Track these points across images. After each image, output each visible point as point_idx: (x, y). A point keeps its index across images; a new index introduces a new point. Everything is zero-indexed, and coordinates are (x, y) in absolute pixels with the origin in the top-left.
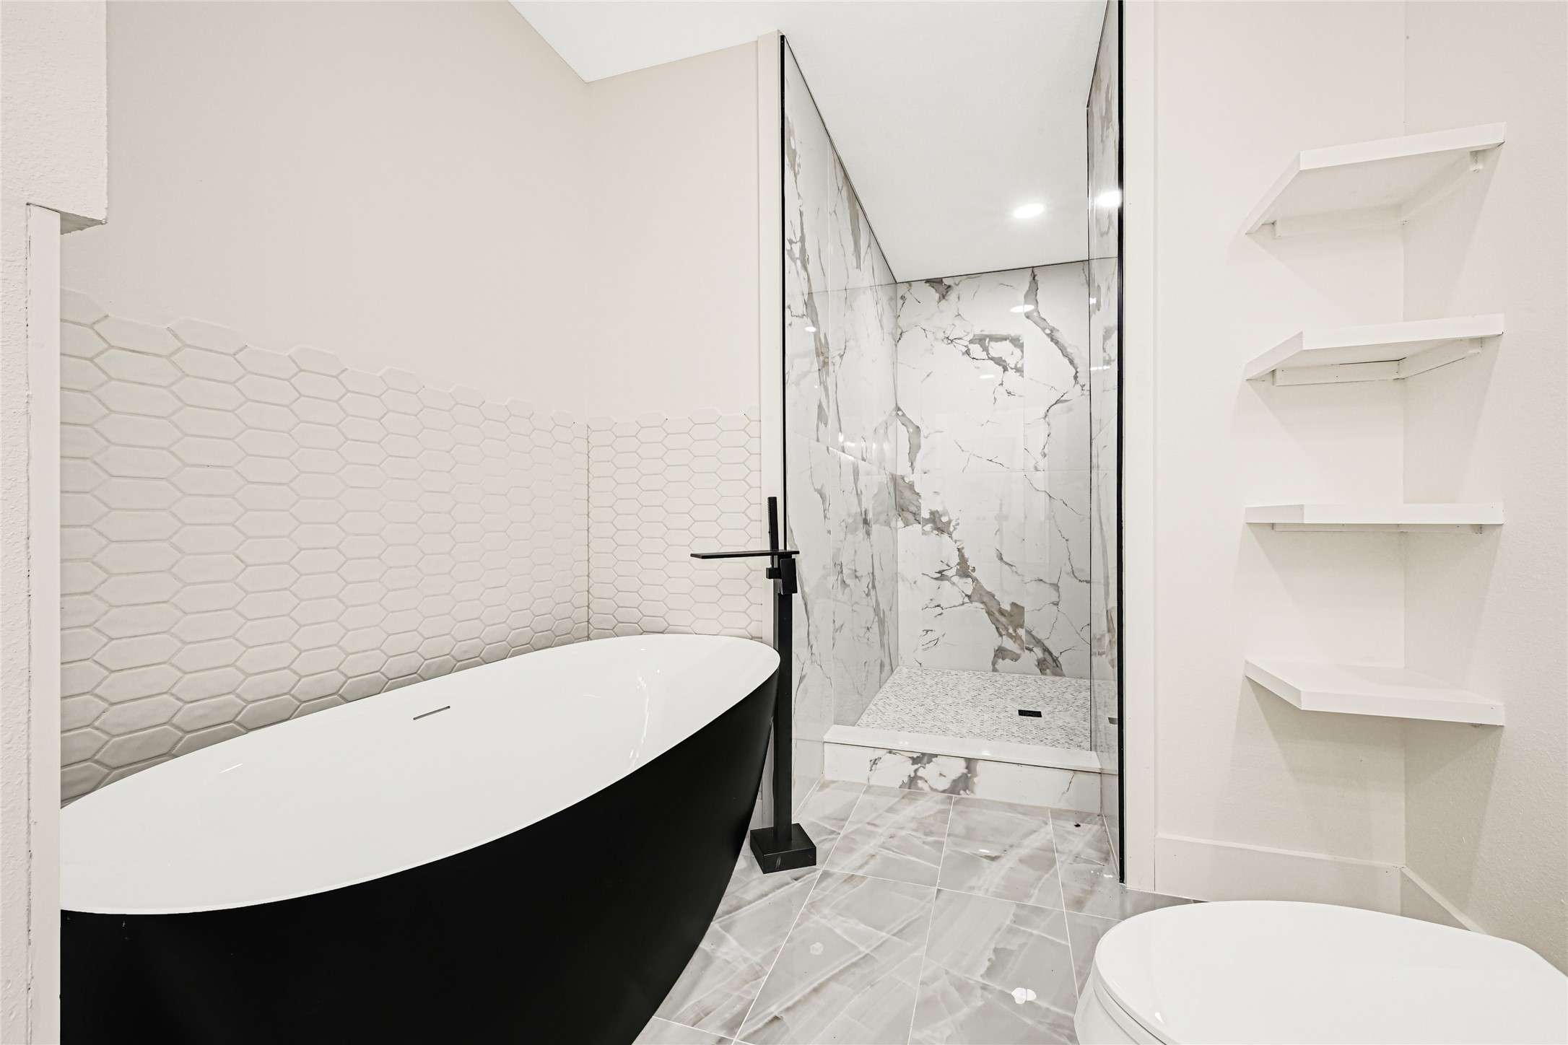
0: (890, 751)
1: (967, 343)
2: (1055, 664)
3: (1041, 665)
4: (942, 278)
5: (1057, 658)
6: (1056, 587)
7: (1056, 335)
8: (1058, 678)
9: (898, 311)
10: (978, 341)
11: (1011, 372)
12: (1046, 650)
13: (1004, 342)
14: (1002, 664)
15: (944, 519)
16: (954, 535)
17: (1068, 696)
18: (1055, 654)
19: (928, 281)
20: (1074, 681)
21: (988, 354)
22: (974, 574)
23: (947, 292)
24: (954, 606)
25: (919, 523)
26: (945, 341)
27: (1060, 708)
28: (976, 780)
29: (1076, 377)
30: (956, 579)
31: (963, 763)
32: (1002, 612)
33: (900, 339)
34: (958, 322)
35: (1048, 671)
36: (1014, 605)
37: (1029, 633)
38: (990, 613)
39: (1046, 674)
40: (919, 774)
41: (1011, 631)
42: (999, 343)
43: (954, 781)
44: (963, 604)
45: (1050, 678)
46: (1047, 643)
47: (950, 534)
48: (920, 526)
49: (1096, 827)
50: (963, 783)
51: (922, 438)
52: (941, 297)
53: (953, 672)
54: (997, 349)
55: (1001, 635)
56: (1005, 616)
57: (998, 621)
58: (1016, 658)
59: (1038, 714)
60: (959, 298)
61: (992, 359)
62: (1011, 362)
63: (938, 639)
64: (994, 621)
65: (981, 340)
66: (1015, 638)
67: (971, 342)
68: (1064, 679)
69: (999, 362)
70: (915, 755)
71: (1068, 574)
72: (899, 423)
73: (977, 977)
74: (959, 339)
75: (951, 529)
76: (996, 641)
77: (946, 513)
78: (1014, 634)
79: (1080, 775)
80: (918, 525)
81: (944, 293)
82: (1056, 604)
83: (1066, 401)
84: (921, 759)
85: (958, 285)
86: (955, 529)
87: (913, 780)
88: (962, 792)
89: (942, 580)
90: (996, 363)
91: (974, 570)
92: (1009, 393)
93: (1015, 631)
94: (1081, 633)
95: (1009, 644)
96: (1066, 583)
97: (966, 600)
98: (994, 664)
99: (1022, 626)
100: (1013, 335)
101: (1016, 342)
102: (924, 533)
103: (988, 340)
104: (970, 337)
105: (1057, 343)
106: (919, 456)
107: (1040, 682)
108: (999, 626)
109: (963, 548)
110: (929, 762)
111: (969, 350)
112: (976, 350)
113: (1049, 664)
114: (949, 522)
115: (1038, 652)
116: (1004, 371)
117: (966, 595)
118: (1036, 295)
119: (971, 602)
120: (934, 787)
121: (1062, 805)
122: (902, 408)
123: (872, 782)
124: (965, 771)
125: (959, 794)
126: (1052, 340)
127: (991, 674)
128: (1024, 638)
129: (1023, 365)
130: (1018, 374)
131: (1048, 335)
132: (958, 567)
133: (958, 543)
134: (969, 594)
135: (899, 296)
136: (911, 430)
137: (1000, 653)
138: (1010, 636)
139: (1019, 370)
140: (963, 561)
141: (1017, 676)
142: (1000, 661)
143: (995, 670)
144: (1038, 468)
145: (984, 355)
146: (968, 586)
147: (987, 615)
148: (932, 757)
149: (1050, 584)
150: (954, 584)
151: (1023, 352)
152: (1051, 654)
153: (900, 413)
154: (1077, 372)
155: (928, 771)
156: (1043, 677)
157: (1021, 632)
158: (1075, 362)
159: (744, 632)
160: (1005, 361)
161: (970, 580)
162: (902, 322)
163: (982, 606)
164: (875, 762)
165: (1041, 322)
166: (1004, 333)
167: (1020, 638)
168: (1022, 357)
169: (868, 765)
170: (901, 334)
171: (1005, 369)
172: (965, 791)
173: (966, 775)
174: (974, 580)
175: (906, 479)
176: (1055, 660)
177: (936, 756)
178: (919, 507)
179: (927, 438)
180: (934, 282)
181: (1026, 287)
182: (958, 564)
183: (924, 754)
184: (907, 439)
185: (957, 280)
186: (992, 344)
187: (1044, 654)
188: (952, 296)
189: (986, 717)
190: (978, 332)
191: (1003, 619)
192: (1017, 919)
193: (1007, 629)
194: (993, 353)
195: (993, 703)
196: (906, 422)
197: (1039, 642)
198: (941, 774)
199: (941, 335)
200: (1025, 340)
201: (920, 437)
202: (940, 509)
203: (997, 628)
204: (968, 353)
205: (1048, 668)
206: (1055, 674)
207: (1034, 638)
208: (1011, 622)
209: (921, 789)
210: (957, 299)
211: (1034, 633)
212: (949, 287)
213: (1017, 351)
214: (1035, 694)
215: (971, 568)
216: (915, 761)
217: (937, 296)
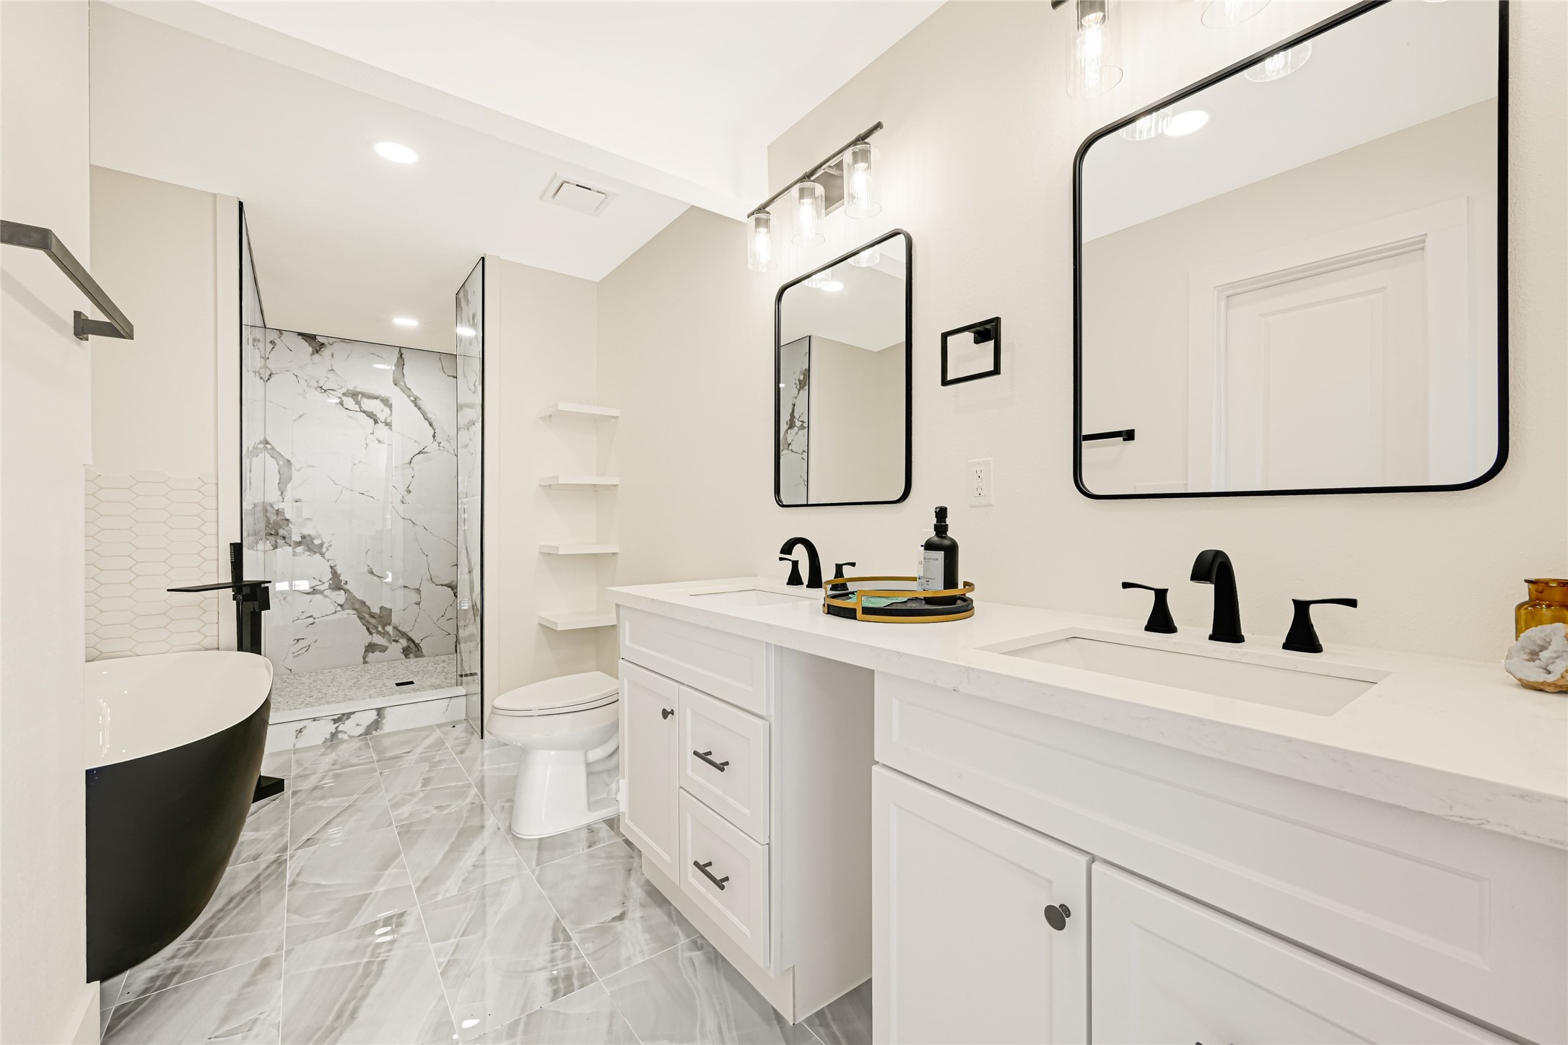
0: (314, 719)
1: (341, 395)
2: (417, 649)
3: (406, 652)
4: (315, 335)
5: (418, 644)
6: (418, 591)
7: (419, 403)
8: (420, 659)
9: (267, 353)
10: (351, 395)
11: (381, 425)
12: (410, 639)
13: (375, 400)
14: (371, 656)
15: (317, 542)
16: (327, 555)
17: (430, 668)
18: (417, 641)
19: (300, 334)
20: (432, 659)
21: (360, 407)
22: (346, 587)
23: (321, 348)
24: (327, 615)
25: (290, 546)
26: (319, 389)
27: (426, 676)
28: (384, 721)
29: (434, 436)
30: (328, 592)
31: (375, 713)
32: (372, 615)
33: (269, 379)
34: (331, 376)
35: (411, 655)
36: (382, 608)
37: (395, 628)
38: (361, 618)
39: (409, 658)
40: (339, 729)
41: (380, 629)
42: (370, 400)
43: (368, 726)
44: (336, 612)
45: (413, 660)
46: (411, 634)
47: (322, 555)
48: (291, 548)
49: (465, 725)
50: (376, 725)
51: (293, 471)
52: (315, 351)
53: (326, 671)
54: (369, 405)
55: (371, 633)
56: (374, 618)
57: (368, 622)
58: (384, 649)
59: (412, 683)
60: (332, 356)
61: (364, 412)
62: (381, 417)
63: (309, 646)
64: (366, 624)
65: (354, 395)
66: (384, 634)
67: (344, 394)
68: (424, 659)
69: (370, 415)
70: (336, 717)
71: (428, 580)
72: (268, 455)
73: (418, 788)
74: (332, 390)
75: (324, 550)
76: (368, 639)
77: (319, 536)
78: (382, 631)
79: (454, 700)
80: (288, 547)
81: (318, 348)
82: (418, 604)
83: (426, 453)
84: (339, 720)
85: (332, 345)
86: (327, 550)
87: (334, 735)
88: (374, 732)
89: (314, 594)
90: (368, 416)
91: (346, 583)
92: (379, 441)
93: (384, 629)
94: (438, 623)
95: (378, 639)
96: (427, 588)
97: (339, 608)
98: (364, 658)
99: (389, 624)
100: (383, 396)
101: (386, 402)
102: (295, 554)
103: (360, 396)
104: (344, 390)
105: (419, 409)
106: (289, 486)
107: (406, 664)
108: (369, 626)
109: (336, 566)
110: (347, 719)
111: (342, 401)
112: (349, 402)
113: (412, 649)
114: (322, 545)
115: (404, 642)
116: (375, 423)
117: (339, 605)
118: (403, 369)
119: (344, 610)
120: (352, 735)
121: (443, 721)
122: (270, 442)
123: (296, 747)
124: (377, 717)
125: (371, 734)
126: (416, 405)
127: (363, 666)
128: (391, 633)
129: (391, 420)
130: (387, 427)
131: (412, 401)
132: (331, 582)
133: (330, 562)
134: (342, 603)
135: (268, 341)
136: (281, 463)
137: (371, 648)
138: (379, 633)
139: (388, 424)
140: (335, 574)
141: (385, 663)
142: (370, 654)
143: (365, 662)
144: (404, 502)
145: (357, 408)
146: (340, 597)
147: (358, 619)
148: (348, 715)
149: (414, 589)
150: (326, 596)
151: (391, 411)
152: (413, 642)
153: (269, 446)
154: (435, 433)
155: (348, 726)
156: (407, 660)
157: (389, 629)
158: (434, 425)
159: (198, 646)
160: (375, 415)
161: (342, 592)
162: (270, 364)
163: (354, 612)
164: (301, 731)
165: (407, 391)
166: (376, 393)
167: (388, 633)
168: (391, 415)
169: (294, 734)
170: (270, 375)
171: (376, 422)
172: (376, 730)
173: (377, 719)
174: (346, 591)
175: (274, 506)
176: (417, 646)
177: (354, 713)
178: (290, 532)
179: (299, 471)
180: (309, 338)
181: (395, 360)
182: (330, 580)
183: (343, 715)
184: (277, 471)
185: (331, 341)
186: (365, 400)
187: (408, 643)
188: (326, 352)
189: (371, 692)
190: (351, 388)
191: (373, 621)
192: (430, 767)
193: (376, 628)
194: (365, 407)
195: (373, 683)
196: (275, 454)
197: (404, 635)
198: (358, 725)
199: (315, 384)
200: (394, 402)
201: (291, 468)
202: (312, 533)
203: (368, 629)
204: (342, 403)
205: (411, 653)
206: (417, 656)
207: (399, 631)
208: (380, 622)
209: (342, 739)
210: (331, 357)
211: (399, 628)
212: (323, 344)
213: (387, 410)
214: (404, 671)
215: (343, 582)
216: (335, 721)
217: (310, 349)
